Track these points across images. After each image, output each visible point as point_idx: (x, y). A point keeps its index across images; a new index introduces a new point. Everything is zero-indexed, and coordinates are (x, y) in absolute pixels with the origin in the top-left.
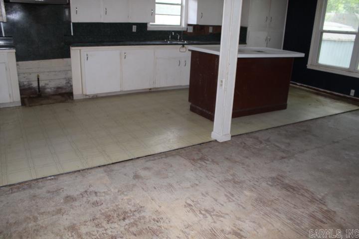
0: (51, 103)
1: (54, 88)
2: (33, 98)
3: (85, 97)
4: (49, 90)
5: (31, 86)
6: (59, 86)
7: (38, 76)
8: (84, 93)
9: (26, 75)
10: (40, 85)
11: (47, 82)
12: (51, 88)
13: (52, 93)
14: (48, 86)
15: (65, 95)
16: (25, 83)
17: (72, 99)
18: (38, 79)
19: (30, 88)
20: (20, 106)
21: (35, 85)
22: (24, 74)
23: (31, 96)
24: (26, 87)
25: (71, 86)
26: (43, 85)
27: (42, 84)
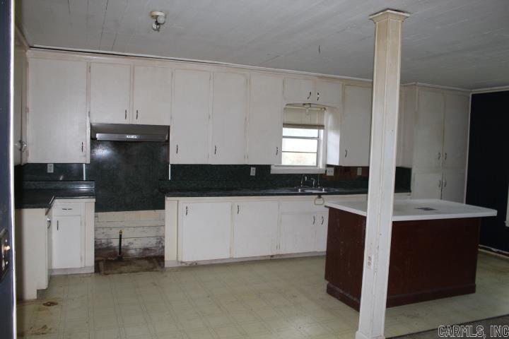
0: (133, 272)
1: (140, 249)
2: (111, 261)
3: (180, 265)
4: (133, 252)
5: (110, 245)
6: (148, 246)
7: (121, 232)
8: (180, 260)
9: (105, 230)
10: (122, 245)
11: (131, 240)
12: (136, 249)
13: (137, 256)
14: (131, 246)
15: (154, 260)
16: (103, 241)
17: (163, 266)
18: (121, 236)
19: (109, 248)
20: (92, 273)
21: (115, 243)
22: (103, 228)
23: (109, 258)
24: (105, 246)
25: (163, 247)
26: (126, 244)
27: (124, 243)
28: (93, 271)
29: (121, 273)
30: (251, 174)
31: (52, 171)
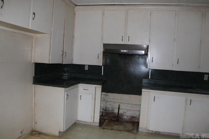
1: (130, 116)
2: (113, 120)
3: (148, 131)
4: (125, 117)
5: (113, 112)
6: (134, 116)
7: (119, 106)
8: (148, 128)
9: (111, 103)
10: (120, 112)
11: (125, 111)
12: (127, 116)
13: (127, 120)
14: (125, 114)
16: (110, 109)
18: (119, 107)
19: (113, 113)
21: (116, 111)
22: (110, 102)
23: (112, 119)
24: (110, 112)
26: (122, 113)
27: (121, 112)
28: (98, 125)
29: (112, 129)
30: (205, 79)
31: (87, 69)
